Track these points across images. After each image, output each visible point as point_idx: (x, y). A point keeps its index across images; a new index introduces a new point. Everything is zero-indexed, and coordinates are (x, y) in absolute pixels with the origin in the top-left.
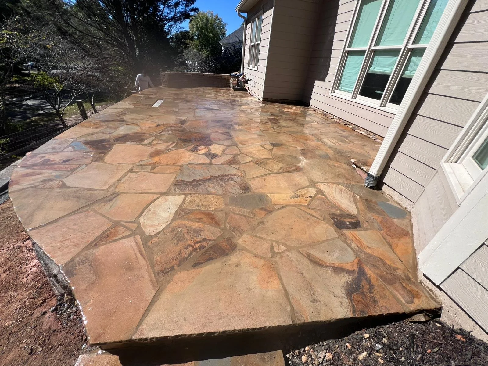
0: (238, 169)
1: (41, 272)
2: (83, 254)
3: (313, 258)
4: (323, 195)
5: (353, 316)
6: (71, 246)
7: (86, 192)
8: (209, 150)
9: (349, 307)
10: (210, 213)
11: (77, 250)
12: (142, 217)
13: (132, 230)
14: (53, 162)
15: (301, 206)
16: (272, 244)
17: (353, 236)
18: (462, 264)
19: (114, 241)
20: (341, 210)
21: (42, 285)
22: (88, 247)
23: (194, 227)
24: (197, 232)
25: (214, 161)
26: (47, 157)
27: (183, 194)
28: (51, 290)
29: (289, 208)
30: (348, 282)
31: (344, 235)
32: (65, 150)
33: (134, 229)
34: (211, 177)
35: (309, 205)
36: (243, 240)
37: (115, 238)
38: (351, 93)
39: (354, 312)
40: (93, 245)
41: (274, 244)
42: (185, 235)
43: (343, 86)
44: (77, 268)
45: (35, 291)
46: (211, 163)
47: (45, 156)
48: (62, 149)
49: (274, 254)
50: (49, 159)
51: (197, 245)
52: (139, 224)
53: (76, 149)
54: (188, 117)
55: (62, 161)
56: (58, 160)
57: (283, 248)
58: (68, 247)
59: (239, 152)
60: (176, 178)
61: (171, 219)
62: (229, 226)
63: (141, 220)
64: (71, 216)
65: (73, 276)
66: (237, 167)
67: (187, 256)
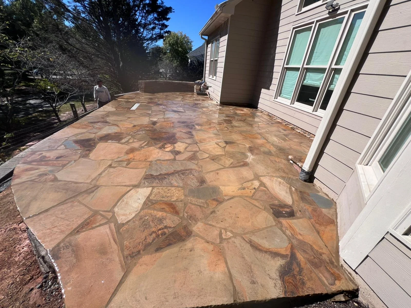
0: (197, 164)
1: (31, 251)
2: (67, 240)
3: (254, 244)
4: (265, 187)
5: (285, 296)
6: (57, 233)
7: (73, 184)
8: (174, 148)
9: (282, 288)
10: (172, 203)
11: (63, 236)
12: (116, 207)
13: (107, 219)
14: (48, 159)
15: (247, 197)
16: (221, 231)
17: (288, 224)
18: (370, 253)
19: (93, 228)
20: (279, 201)
21: (31, 263)
22: (71, 234)
23: (158, 216)
24: (161, 220)
25: (178, 157)
26: (43, 155)
27: (151, 187)
28: (38, 268)
29: (236, 199)
30: (281, 265)
31: (281, 223)
32: (59, 148)
33: (109, 217)
34: (175, 171)
35: (253, 196)
36: (198, 228)
37: (94, 226)
38: (290, 100)
39: (285, 292)
40: (76, 232)
41: (223, 231)
42: (151, 223)
43: (283, 94)
44: (61, 252)
45: (25, 268)
46: (175, 159)
47: (42, 153)
48: (56, 147)
49: (222, 239)
50: (45, 156)
51: (160, 232)
52: (114, 213)
53: (67, 147)
54: (159, 119)
55: (55, 158)
56: (52, 157)
57: (229, 234)
58: (55, 233)
59: (198, 150)
60: (146, 172)
61: (140, 209)
62: (186, 215)
63: (116, 210)
64: (59, 206)
65: (58, 259)
66: (196, 162)
67: (151, 242)
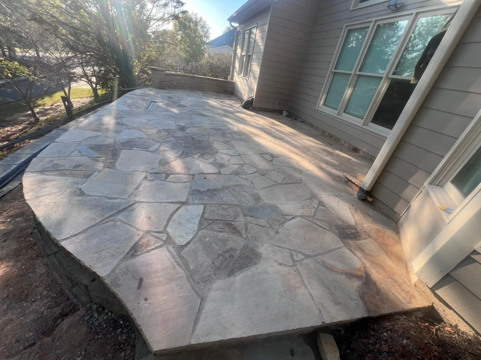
0: (246, 179)
2: (122, 265)
3: (327, 265)
4: (324, 206)
5: (368, 316)
6: (108, 257)
7: (107, 200)
8: (215, 160)
9: (364, 308)
10: (231, 223)
11: (116, 262)
12: (168, 227)
13: (162, 240)
14: (63, 168)
15: (308, 216)
16: (291, 253)
17: (355, 244)
18: (451, 271)
19: (148, 251)
20: (343, 222)
22: (125, 258)
23: (219, 237)
24: (224, 241)
25: (222, 170)
26: (55, 162)
27: (201, 204)
29: (298, 219)
30: (359, 286)
31: (349, 243)
32: (72, 155)
33: (165, 239)
34: (223, 187)
35: (314, 215)
36: (264, 249)
37: (149, 248)
38: (337, 110)
39: (369, 312)
40: (129, 255)
41: (293, 252)
42: (213, 245)
43: (329, 103)
44: (120, 278)
46: (219, 173)
47: (53, 161)
48: (69, 153)
49: (294, 261)
50: (58, 164)
51: (227, 255)
52: (168, 234)
53: (83, 153)
54: (186, 123)
55: (72, 167)
56: (67, 166)
57: (300, 256)
58: (105, 258)
59: (243, 163)
60: (191, 187)
61: (196, 229)
62: (250, 236)
63: (169, 230)
64: (99, 225)
65: (119, 287)
66: (245, 177)
67: (220, 265)
